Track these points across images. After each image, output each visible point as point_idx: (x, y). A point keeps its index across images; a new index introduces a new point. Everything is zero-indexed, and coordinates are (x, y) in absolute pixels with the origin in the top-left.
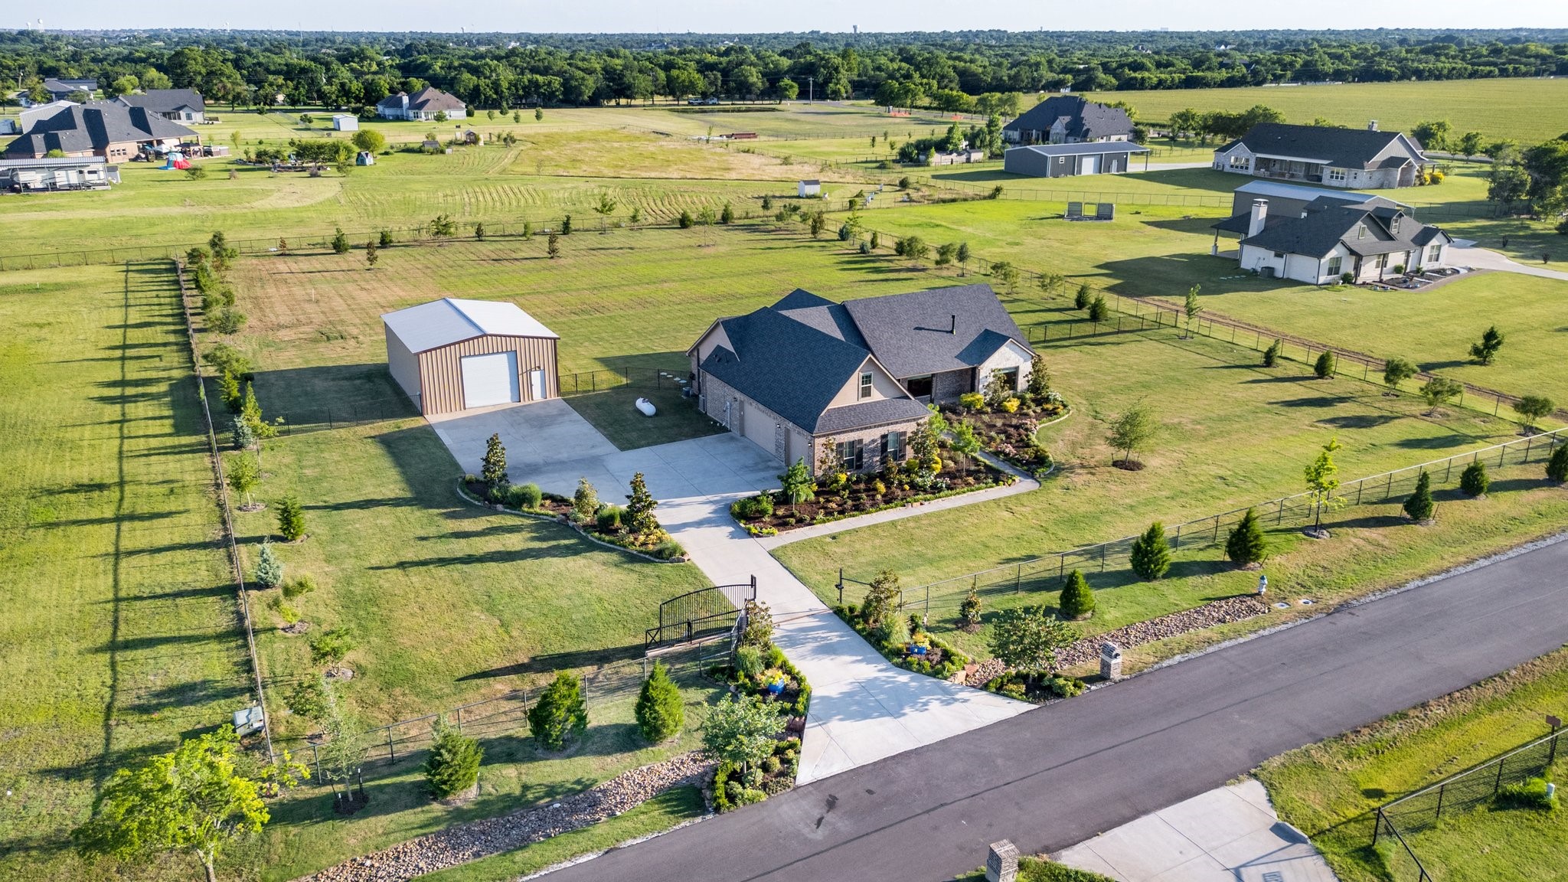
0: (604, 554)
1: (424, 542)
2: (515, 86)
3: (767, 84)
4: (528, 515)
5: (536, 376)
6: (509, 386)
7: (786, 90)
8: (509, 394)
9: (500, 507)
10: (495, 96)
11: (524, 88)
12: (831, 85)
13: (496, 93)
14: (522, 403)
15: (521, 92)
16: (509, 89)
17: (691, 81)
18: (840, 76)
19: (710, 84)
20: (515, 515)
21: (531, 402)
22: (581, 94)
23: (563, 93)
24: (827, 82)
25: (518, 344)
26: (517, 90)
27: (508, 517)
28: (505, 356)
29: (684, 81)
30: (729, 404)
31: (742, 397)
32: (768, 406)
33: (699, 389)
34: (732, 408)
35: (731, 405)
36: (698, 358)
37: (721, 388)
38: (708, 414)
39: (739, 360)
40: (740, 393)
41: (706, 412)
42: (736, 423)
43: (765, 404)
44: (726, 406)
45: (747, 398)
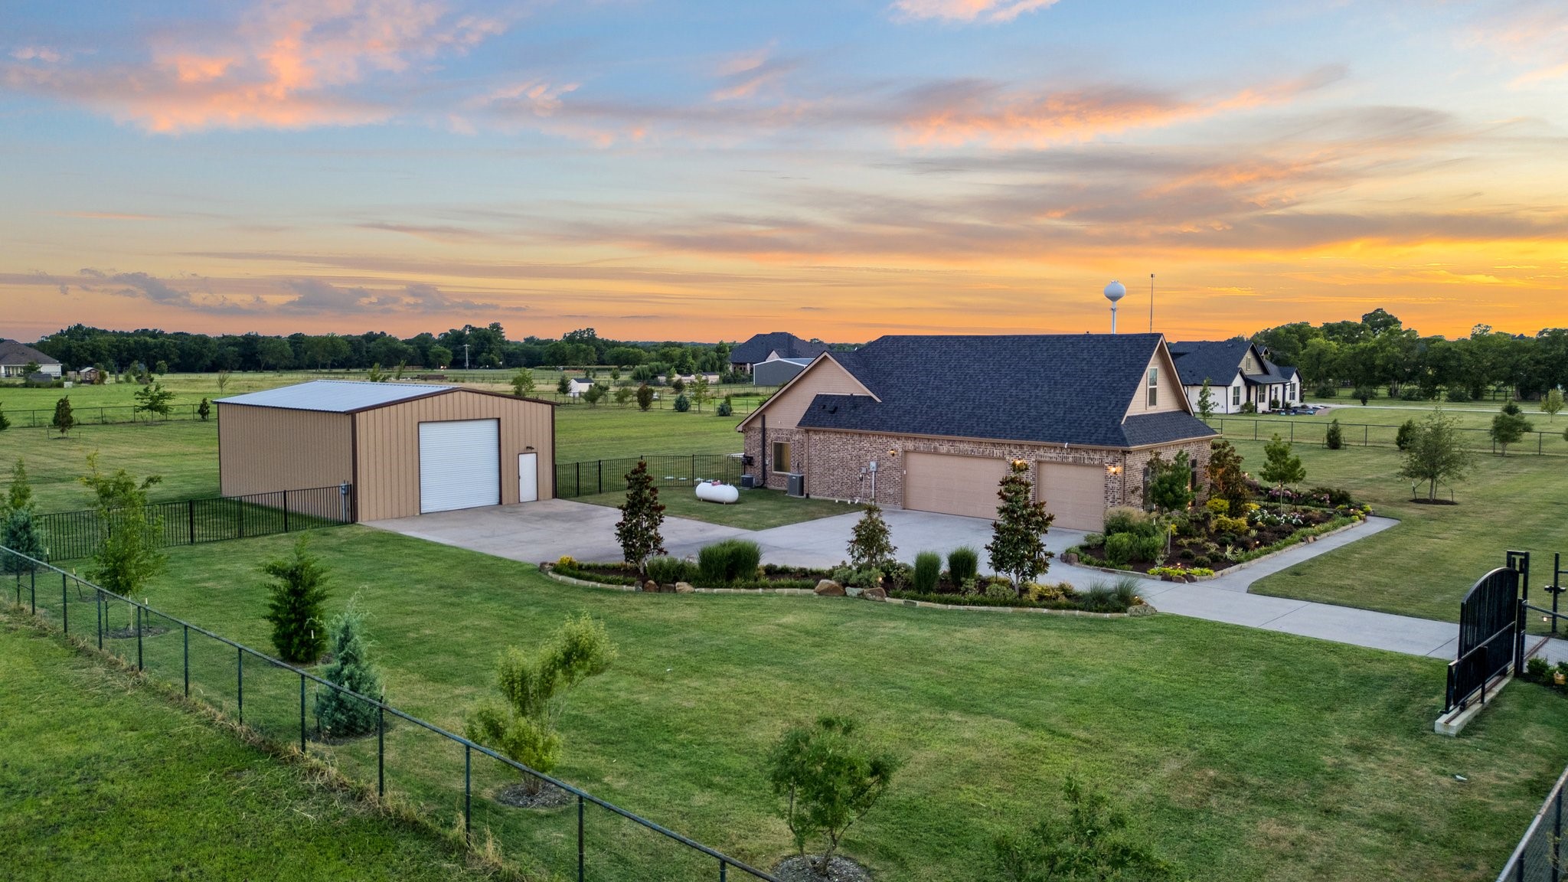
11: (129, 350)
30: (873, 464)
31: (910, 445)
32: (994, 436)
33: (764, 478)
34: (881, 469)
35: (878, 466)
36: (764, 430)
37: (850, 446)
38: (811, 496)
39: (879, 400)
40: (907, 438)
41: (808, 495)
42: (891, 491)
43: (982, 435)
44: (864, 470)
45: (929, 440)
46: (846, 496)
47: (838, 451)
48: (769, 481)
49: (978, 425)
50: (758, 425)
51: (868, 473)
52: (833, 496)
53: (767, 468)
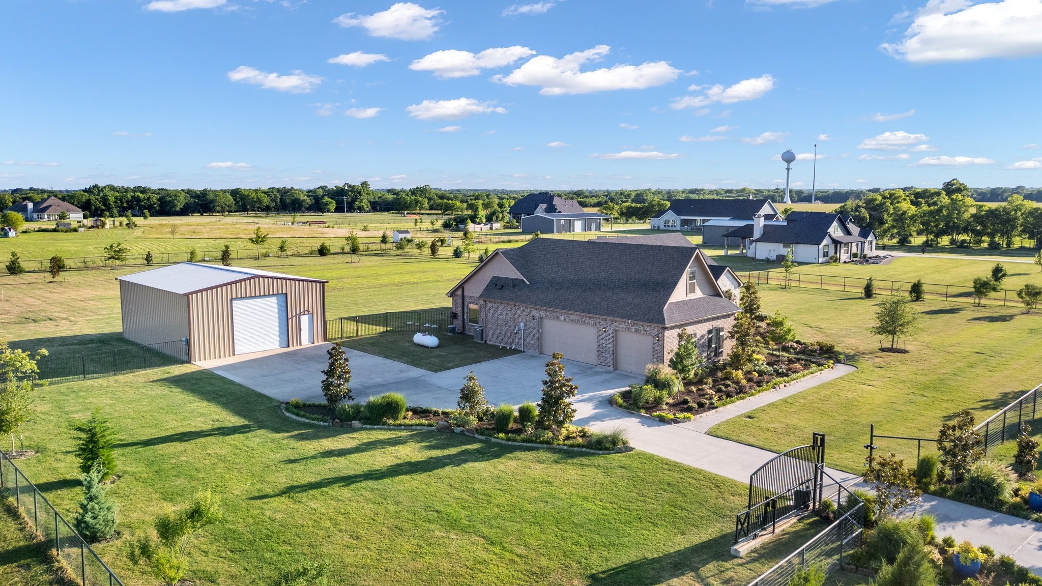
0: (530, 453)
1: (295, 465)
2: (121, 200)
3: (313, 201)
4: (399, 427)
5: (305, 319)
6: (277, 331)
7: (328, 205)
8: (277, 338)
9: (356, 423)
10: (103, 207)
11: (127, 202)
12: (357, 203)
13: (105, 205)
14: (291, 349)
15: (125, 205)
16: (115, 202)
17: (258, 198)
18: (362, 197)
19: (271, 201)
20: (379, 429)
21: (299, 347)
22: (175, 206)
23: (159, 206)
24: (353, 201)
25: (288, 288)
26: (122, 203)
27: (373, 432)
28: (274, 299)
29: (253, 198)
30: (522, 324)
31: (543, 314)
32: (589, 312)
33: (464, 327)
34: (527, 328)
35: (525, 325)
36: (463, 296)
37: (509, 312)
38: (488, 342)
39: (528, 283)
40: (541, 310)
41: (486, 341)
42: (533, 342)
43: (583, 311)
44: (517, 328)
45: (554, 311)
46: (507, 343)
47: (503, 314)
48: (466, 329)
49: (582, 303)
50: (459, 292)
51: (519, 330)
52: (500, 343)
53: (466, 321)
